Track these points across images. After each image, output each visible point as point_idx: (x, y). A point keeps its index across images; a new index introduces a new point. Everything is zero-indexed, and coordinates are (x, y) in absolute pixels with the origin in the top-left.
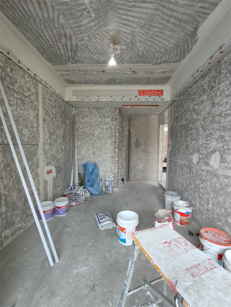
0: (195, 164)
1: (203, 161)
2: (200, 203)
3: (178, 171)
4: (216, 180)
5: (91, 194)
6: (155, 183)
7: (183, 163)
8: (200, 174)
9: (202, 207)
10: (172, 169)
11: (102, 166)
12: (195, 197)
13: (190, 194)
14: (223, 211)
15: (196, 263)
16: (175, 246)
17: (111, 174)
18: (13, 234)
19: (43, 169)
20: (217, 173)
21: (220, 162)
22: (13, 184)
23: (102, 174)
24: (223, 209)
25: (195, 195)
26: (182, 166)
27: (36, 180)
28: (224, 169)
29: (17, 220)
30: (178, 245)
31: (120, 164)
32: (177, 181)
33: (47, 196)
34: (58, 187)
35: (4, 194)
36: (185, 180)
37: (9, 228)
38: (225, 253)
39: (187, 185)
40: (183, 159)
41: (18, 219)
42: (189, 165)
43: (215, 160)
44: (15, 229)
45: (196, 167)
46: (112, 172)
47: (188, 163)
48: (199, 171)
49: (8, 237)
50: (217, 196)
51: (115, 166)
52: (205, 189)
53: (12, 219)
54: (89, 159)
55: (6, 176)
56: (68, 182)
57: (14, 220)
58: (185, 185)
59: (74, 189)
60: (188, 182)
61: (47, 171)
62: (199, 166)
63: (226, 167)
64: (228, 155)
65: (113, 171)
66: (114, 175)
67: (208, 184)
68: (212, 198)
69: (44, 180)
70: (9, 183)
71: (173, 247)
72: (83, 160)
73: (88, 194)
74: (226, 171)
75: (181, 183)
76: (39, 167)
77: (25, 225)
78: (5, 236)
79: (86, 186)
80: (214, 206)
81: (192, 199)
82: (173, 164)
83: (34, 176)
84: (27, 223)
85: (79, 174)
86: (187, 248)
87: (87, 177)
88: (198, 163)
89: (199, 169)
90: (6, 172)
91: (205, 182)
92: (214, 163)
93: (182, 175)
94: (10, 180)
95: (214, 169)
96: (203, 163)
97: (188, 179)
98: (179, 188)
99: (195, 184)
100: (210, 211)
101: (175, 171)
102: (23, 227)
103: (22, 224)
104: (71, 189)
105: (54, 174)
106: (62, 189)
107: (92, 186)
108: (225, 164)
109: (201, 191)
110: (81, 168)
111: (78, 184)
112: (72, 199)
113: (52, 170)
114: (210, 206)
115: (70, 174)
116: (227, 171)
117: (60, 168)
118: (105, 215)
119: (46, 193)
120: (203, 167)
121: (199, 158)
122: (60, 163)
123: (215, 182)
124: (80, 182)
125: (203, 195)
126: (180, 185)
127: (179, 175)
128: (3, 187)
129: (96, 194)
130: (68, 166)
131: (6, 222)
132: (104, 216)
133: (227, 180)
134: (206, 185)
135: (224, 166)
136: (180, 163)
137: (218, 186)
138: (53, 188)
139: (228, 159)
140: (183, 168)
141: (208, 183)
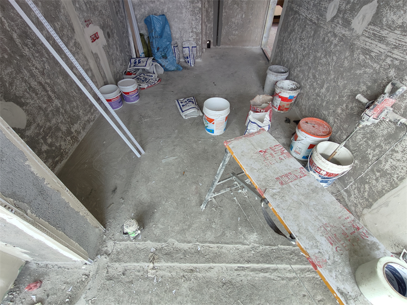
0: (327, 21)
1: (343, 18)
2: (312, 85)
3: (296, 31)
4: (347, 54)
5: (166, 70)
6: (256, 47)
7: (309, 16)
8: (329, 41)
9: (312, 90)
10: (287, 26)
11: (176, 20)
12: (308, 76)
13: (303, 70)
14: (337, 98)
15: (287, 172)
16: (271, 156)
17: (190, 35)
18: (84, 128)
19: (84, 33)
20: (355, 42)
21: (370, 24)
22: (49, 66)
23: (178, 36)
24: (337, 97)
25: (309, 73)
26: (305, 21)
27: (81, 55)
28: (369, 38)
29: (80, 113)
30: (273, 153)
31: (205, 14)
32: (289, 48)
33: (106, 78)
34: (116, 62)
35: (46, 83)
36: (303, 48)
37: (76, 123)
38: (318, 145)
39: (303, 56)
40: (311, 7)
41: (81, 111)
42: (317, 22)
43: (364, 17)
44: (83, 122)
45: (326, 28)
46: (192, 32)
47: (318, 17)
48: (329, 35)
49: (80, 132)
50: (338, 78)
51: (196, 19)
52: (326, 67)
53: (74, 113)
54: (152, 5)
55: (33, 55)
56: (128, 52)
57: (78, 113)
58: (299, 56)
59: (139, 62)
60: (306, 52)
61: (91, 37)
62: (333, 25)
63: (374, 34)
64: (390, 10)
65: (194, 30)
66: (196, 36)
67: (333, 59)
68: (331, 80)
69: (92, 53)
70: (44, 66)
71: (267, 156)
72: (143, 7)
73: (161, 71)
74: (370, 41)
75: (295, 51)
76: (75, 31)
77: (93, 117)
78: (76, 131)
79: (156, 58)
80: (328, 91)
81: (302, 79)
82: (292, 15)
83: (75, 49)
84: (94, 115)
85: (141, 35)
86: (282, 157)
87: (156, 43)
88: (332, 20)
89: (330, 32)
90: (29, 48)
91: (330, 56)
92: (359, 23)
93: (301, 39)
94: (42, 61)
95: (354, 34)
96: (340, 22)
97: (308, 46)
98: (290, 60)
99: (315, 57)
100: (319, 96)
101: (291, 30)
102: (92, 119)
103: (88, 116)
104: (135, 63)
105: (102, 40)
106: (123, 62)
107: (165, 57)
108: (376, 28)
109: (320, 68)
110: (142, 24)
111: (143, 53)
112: (141, 79)
113: (97, 33)
114: (323, 90)
115: (128, 37)
116: (372, 41)
117: (109, 28)
118: (188, 100)
119: (102, 73)
120: (338, 28)
121: (339, 10)
122: (105, 17)
123: (346, 58)
124: (146, 50)
125: (320, 74)
126: (292, 56)
127: (296, 39)
128: (39, 74)
129: (173, 69)
130: (121, 22)
131: (69, 117)
132: (186, 102)
133: (364, 57)
134: (329, 60)
135: (372, 32)
136: (303, 14)
137: (346, 64)
138: (109, 65)
139: (384, 19)
140: (305, 26)
141: (335, 58)
